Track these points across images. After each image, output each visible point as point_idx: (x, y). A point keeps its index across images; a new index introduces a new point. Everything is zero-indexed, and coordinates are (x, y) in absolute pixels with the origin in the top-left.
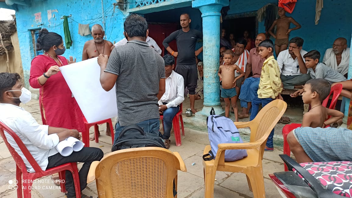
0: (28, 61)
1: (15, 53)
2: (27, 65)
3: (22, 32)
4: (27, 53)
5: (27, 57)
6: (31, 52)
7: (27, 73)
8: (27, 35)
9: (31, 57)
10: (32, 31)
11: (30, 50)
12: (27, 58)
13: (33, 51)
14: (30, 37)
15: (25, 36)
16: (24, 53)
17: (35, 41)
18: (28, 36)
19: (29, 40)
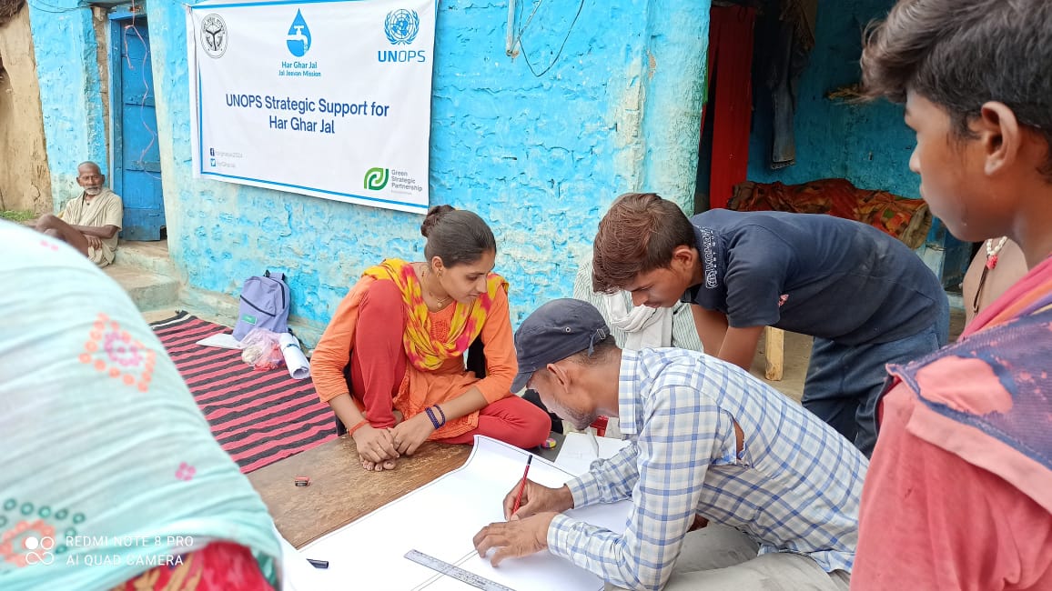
0: (76, 137)
1: (14, 99)
2: (70, 152)
3: (53, 10)
4: (72, 101)
5: (71, 121)
6: (90, 100)
7: (68, 188)
8: (72, 27)
9: (91, 120)
10: (98, 10)
11: (86, 90)
12: (68, 125)
13: (99, 95)
14: (87, 34)
15: (62, 27)
16: (55, 100)
17: (109, 51)
18: (81, 28)
19: (83, 46)
